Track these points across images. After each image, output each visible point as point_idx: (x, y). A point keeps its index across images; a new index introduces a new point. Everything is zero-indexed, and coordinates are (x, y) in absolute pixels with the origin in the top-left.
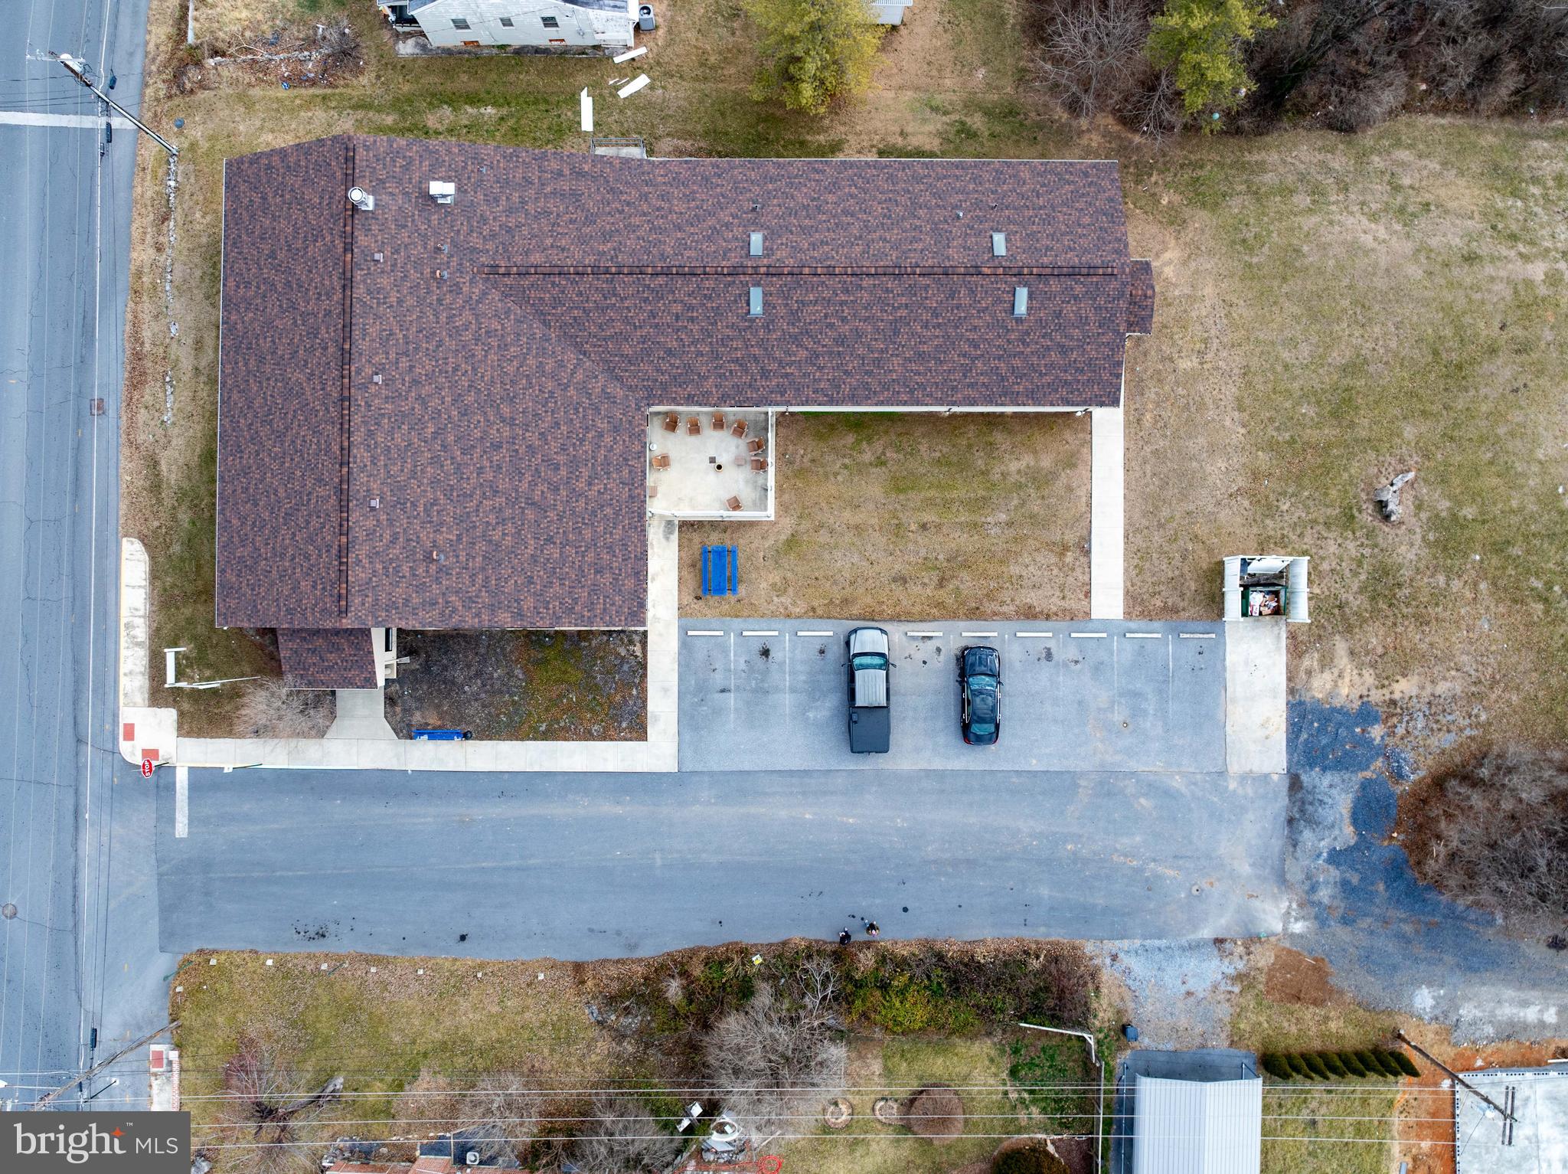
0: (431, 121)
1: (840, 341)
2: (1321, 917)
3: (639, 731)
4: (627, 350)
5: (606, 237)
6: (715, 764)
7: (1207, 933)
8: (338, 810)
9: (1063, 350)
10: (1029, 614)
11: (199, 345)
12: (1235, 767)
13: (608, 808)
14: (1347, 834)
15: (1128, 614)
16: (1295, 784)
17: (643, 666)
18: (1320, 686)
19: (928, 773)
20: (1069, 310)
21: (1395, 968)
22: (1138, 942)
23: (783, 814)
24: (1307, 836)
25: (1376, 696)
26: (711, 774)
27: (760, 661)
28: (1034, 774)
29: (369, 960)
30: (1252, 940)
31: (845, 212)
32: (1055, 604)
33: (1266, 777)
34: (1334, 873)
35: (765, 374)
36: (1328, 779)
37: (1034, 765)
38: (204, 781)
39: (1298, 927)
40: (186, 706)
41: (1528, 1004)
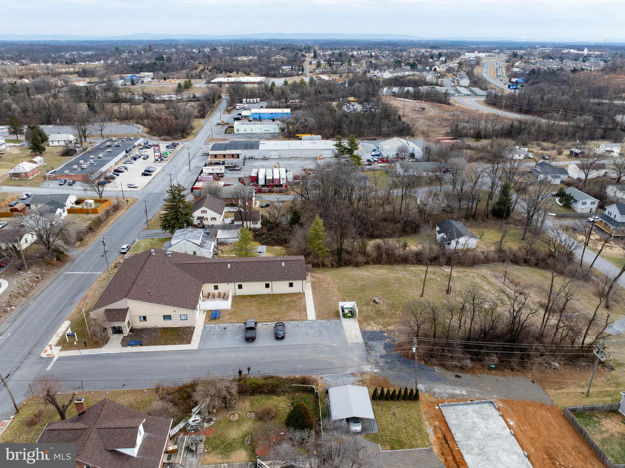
1: (246, 271)
2: (382, 369)
3: (189, 342)
4: (201, 274)
6: (208, 347)
7: (349, 372)
8: (98, 362)
9: (293, 271)
10: (293, 320)
12: (349, 342)
13: (176, 357)
14: (384, 352)
15: (317, 319)
16: (366, 344)
17: (193, 332)
18: (369, 328)
19: (267, 346)
20: (293, 265)
21: (408, 379)
22: (328, 375)
23: (226, 355)
24: (373, 353)
25: (383, 329)
26: (207, 349)
27: (224, 330)
28: (296, 345)
30: (362, 374)
32: (299, 318)
33: (358, 343)
34: (383, 360)
35: (230, 277)
36: (375, 343)
37: (295, 343)
38: (62, 358)
39: (376, 371)
40: (64, 345)
41: (455, 390)
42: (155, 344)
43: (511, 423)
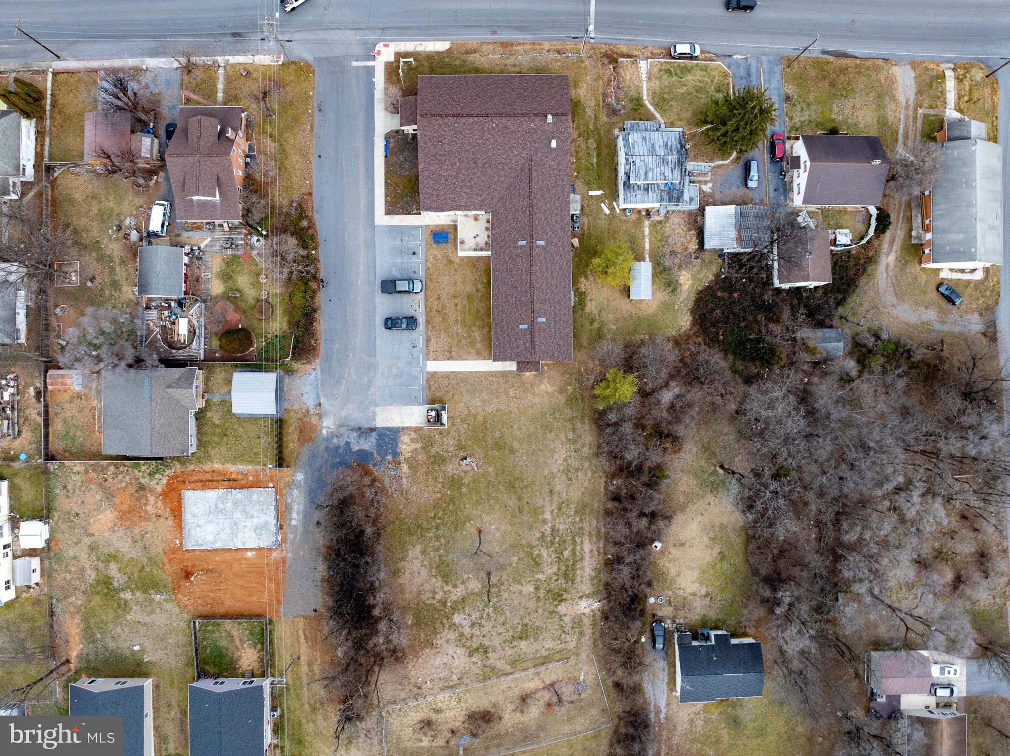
0: (591, 141)
1: (511, 271)
2: (328, 440)
3: (388, 212)
4: (507, 203)
5: (543, 196)
6: (377, 238)
7: (323, 401)
8: (361, 115)
9: (509, 342)
10: (428, 340)
11: (515, 65)
12: (378, 409)
13: (363, 203)
14: (355, 448)
15: (428, 373)
16: (372, 430)
17: (409, 214)
18: (405, 439)
19: (375, 307)
20: (521, 342)
21: (310, 466)
22: (319, 377)
23: (361, 260)
24: (355, 434)
25: (402, 458)
26: (374, 236)
27: (411, 252)
28: (375, 342)
29: (312, 126)
30: (320, 416)
31: (552, 272)
32: (431, 349)
33: (375, 420)
34: (342, 444)
35: (501, 247)
36: (374, 441)
37: (378, 342)
38: (370, 71)
39: (324, 432)
40: (395, 64)
41: (298, 513)
42: (387, 173)
43: (249, 554)
